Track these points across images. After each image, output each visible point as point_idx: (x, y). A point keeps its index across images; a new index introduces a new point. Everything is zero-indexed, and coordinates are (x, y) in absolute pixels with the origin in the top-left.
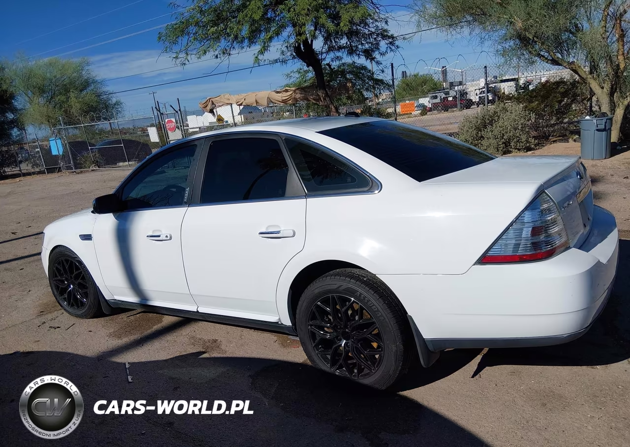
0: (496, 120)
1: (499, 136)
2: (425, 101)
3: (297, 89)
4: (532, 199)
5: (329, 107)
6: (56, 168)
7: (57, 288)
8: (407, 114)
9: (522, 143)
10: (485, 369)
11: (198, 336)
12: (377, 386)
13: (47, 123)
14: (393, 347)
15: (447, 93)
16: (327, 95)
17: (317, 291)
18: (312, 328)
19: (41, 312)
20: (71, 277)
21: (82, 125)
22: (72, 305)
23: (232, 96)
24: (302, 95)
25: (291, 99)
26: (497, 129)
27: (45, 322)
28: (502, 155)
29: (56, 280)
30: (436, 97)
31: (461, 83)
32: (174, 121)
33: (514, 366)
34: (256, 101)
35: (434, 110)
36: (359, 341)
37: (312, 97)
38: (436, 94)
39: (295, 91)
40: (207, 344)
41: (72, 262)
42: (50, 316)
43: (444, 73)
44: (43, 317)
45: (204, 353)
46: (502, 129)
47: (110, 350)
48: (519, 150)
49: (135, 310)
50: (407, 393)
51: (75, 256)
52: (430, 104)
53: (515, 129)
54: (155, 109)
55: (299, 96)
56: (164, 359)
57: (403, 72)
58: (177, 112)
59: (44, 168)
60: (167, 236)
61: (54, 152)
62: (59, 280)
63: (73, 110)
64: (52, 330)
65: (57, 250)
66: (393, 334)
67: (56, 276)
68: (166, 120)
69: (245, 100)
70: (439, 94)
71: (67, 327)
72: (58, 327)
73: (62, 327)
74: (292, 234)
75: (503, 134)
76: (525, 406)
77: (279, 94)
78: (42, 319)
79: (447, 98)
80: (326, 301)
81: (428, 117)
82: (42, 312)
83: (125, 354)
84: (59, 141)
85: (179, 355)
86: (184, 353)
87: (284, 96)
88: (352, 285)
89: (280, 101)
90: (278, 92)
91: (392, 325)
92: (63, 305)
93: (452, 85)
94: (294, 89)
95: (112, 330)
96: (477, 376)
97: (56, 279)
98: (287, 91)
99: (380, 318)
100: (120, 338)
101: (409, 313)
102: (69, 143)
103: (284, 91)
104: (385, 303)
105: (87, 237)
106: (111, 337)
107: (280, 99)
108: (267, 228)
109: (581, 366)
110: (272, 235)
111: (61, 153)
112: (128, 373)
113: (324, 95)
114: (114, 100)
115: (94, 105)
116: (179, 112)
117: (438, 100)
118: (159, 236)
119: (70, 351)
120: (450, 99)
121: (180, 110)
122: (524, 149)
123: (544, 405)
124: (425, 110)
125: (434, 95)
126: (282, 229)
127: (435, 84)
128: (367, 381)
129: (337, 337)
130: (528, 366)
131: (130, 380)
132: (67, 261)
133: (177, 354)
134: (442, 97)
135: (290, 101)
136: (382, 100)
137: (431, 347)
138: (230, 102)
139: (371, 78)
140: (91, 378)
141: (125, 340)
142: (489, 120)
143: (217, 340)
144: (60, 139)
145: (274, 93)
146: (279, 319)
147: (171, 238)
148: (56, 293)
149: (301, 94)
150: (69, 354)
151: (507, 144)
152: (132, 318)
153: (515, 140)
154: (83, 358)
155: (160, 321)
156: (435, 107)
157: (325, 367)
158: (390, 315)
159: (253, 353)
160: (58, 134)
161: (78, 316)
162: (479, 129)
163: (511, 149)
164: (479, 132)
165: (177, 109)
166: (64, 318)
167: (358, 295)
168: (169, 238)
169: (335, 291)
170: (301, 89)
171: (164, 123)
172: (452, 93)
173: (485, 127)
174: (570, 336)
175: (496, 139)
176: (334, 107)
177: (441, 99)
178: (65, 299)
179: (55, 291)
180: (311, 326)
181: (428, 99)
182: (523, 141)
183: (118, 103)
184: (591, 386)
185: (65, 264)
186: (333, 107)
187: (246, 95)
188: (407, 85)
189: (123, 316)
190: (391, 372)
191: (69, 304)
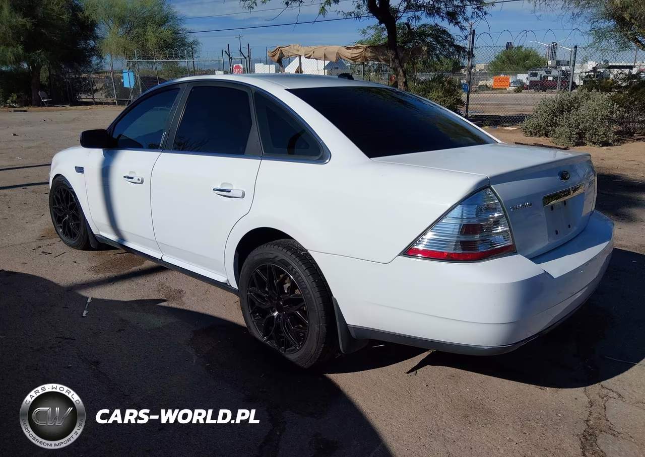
0: (576, 107)
1: (574, 125)
2: (524, 77)
3: (369, 47)
4: (470, 192)
5: (397, 70)
6: (127, 101)
7: (56, 215)
8: (500, 89)
9: (599, 136)
10: (426, 367)
11: (167, 285)
12: (299, 364)
13: (123, 54)
14: (316, 326)
15: (549, 72)
16: (397, 56)
17: (256, 258)
18: (251, 295)
19: (42, 236)
20: (67, 207)
21: (154, 61)
22: (67, 235)
23: (302, 48)
24: (373, 54)
25: (360, 57)
26: (573, 117)
27: (40, 247)
28: (574, 146)
29: (55, 208)
30: (535, 75)
31: (568, 63)
32: (242, 67)
33: (457, 370)
34: (325, 55)
35: (531, 89)
36: (289, 315)
37: (382, 58)
38: (537, 72)
39: (366, 49)
40: (171, 293)
41: (68, 192)
42: (48, 242)
43: (554, 49)
44: (42, 241)
45: (164, 301)
46: (578, 117)
47: (82, 282)
48: (594, 143)
49: (118, 249)
50: (333, 377)
51: (70, 187)
52: (528, 81)
53: (594, 120)
54: (224, 53)
55: (369, 55)
56: (125, 300)
57: (508, 43)
58: (246, 58)
59: (115, 100)
60: (139, 179)
61: (126, 85)
62: (57, 208)
63: (149, 44)
64: (44, 254)
65: (57, 178)
66: (317, 313)
67: (55, 205)
68: (235, 65)
69: (313, 52)
70: (540, 72)
71: (58, 254)
72: (50, 253)
73: (53, 254)
74: (241, 196)
75: (579, 123)
76: (445, 413)
77: (349, 51)
78: (40, 243)
79: (547, 77)
80: (263, 269)
81: (523, 94)
82: (44, 236)
83: (94, 288)
84: (131, 74)
85: (140, 299)
86: (146, 298)
87: (355, 53)
88: (287, 256)
89: (349, 59)
90: (348, 48)
91: (318, 304)
92: (59, 232)
93: (558, 63)
94: (365, 46)
95: (94, 265)
96: (413, 373)
97: (55, 206)
98: (357, 48)
99: (307, 296)
100: (97, 273)
101: (335, 296)
102: (141, 78)
103: (354, 48)
104: (315, 281)
105: (80, 170)
106: (90, 270)
107: (349, 56)
108: (222, 184)
109: (529, 384)
110: (223, 192)
111: (132, 86)
112: (86, 307)
113: (393, 56)
114: (191, 40)
115: (170, 41)
116: (248, 59)
117: (537, 79)
118: (132, 178)
119: (47, 277)
120: (550, 78)
121: (249, 56)
122: (600, 143)
123: (467, 416)
124: (521, 87)
125: (534, 72)
126: (234, 188)
127: (539, 60)
128: (292, 357)
129: (271, 308)
130: (471, 373)
131: (84, 315)
132: (65, 190)
133: (140, 298)
134: (543, 76)
135: (360, 60)
136: (479, 70)
137: (353, 334)
138: (299, 53)
139: (452, 44)
140: (52, 306)
141: (101, 276)
142: (567, 105)
143: (183, 291)
144: (133, 72)
145: (344, 49)
146: (228, 280)
147: (142, 182)
148: (54, 220)
149: (371, 52)
150: (45, 280)
151: (581, 135)
152: (118, 256)
153: (591, 132)
154: (55, 285)
155: (141, 263)
156: (533, 85)
157: (259, 335)
158: (318, 295)
159: (208, 309)
160: (132, 67)
161: (70, 246)
162: (554, 114)
163: (586, 142)
164: (555, 118)
165: (246, 55)
166: (59, 245)
167: (290, 269)
168: (140, 182)
169: (272, 260)
170: (374, 48)
171: (231, 67)
172: (555, 73)
173: (562, 113)
174: (492, 349)
175: (570, 127)
176: (403, 70)
177: (541, 78)
178: (61, 227)
179: (54, 218)
180: (250, 292)
181: (526, 76)
182: (599, 134)
183: (195, 43)
184: (528, 407)
185: (63, 192)
186: (401, 71)
187: (316, 47)
188: (508, 57)
189: (111, 253)
190: (312, 352)
191: (64, 232)
